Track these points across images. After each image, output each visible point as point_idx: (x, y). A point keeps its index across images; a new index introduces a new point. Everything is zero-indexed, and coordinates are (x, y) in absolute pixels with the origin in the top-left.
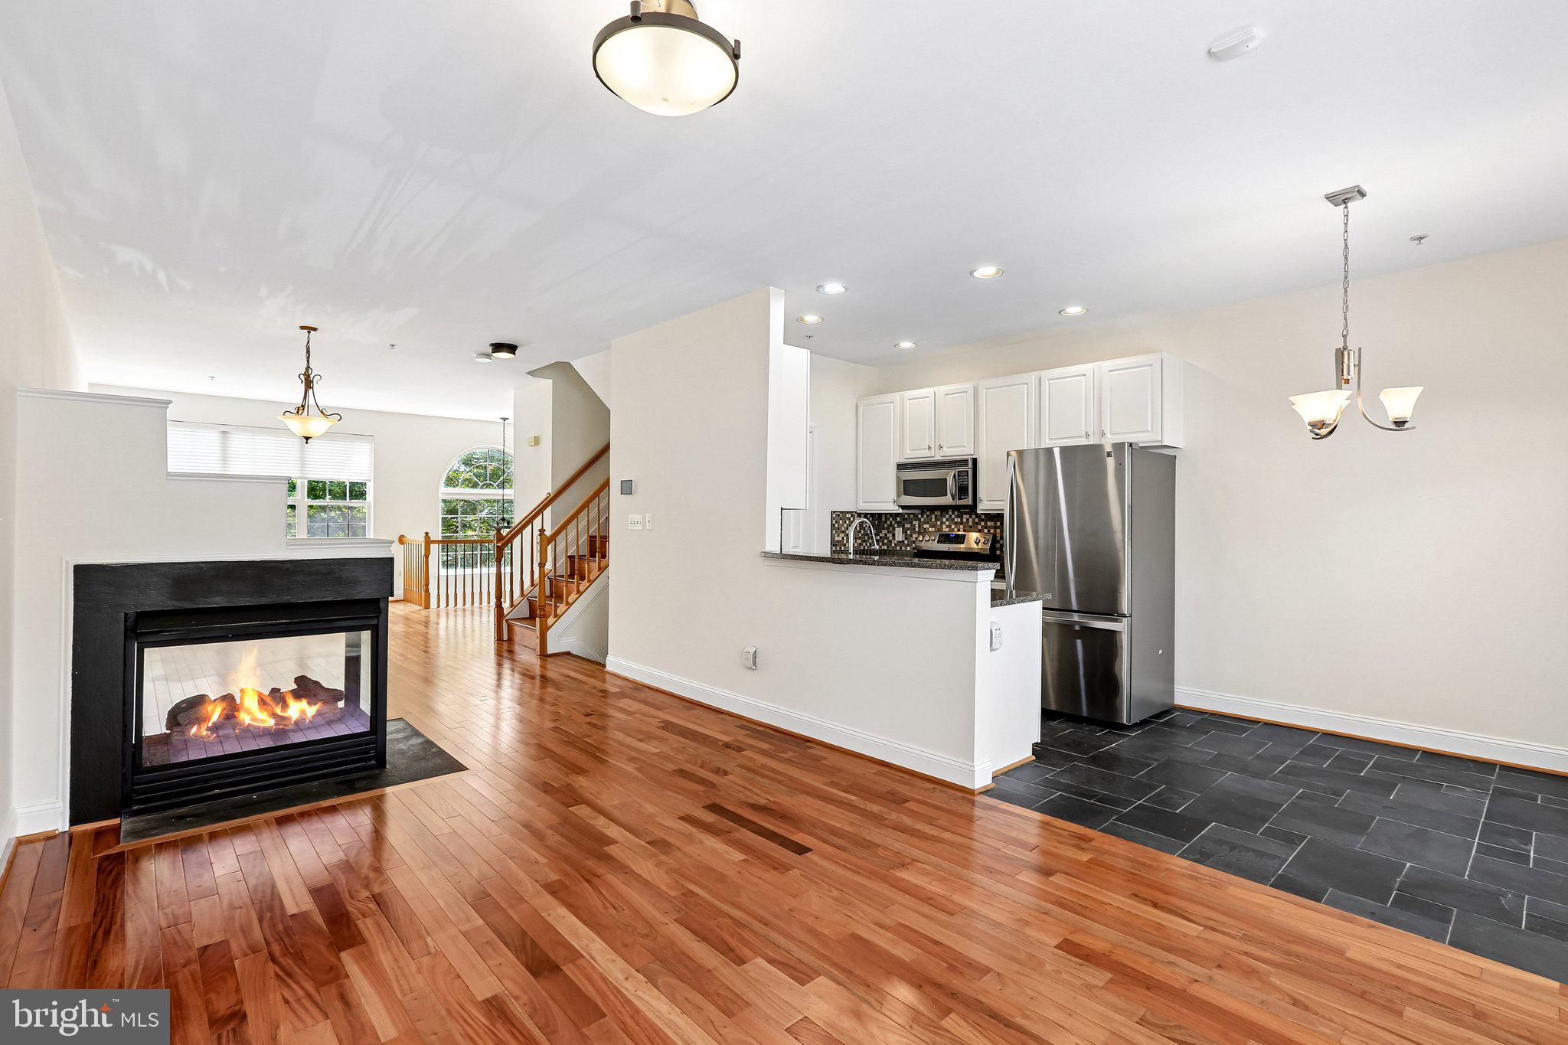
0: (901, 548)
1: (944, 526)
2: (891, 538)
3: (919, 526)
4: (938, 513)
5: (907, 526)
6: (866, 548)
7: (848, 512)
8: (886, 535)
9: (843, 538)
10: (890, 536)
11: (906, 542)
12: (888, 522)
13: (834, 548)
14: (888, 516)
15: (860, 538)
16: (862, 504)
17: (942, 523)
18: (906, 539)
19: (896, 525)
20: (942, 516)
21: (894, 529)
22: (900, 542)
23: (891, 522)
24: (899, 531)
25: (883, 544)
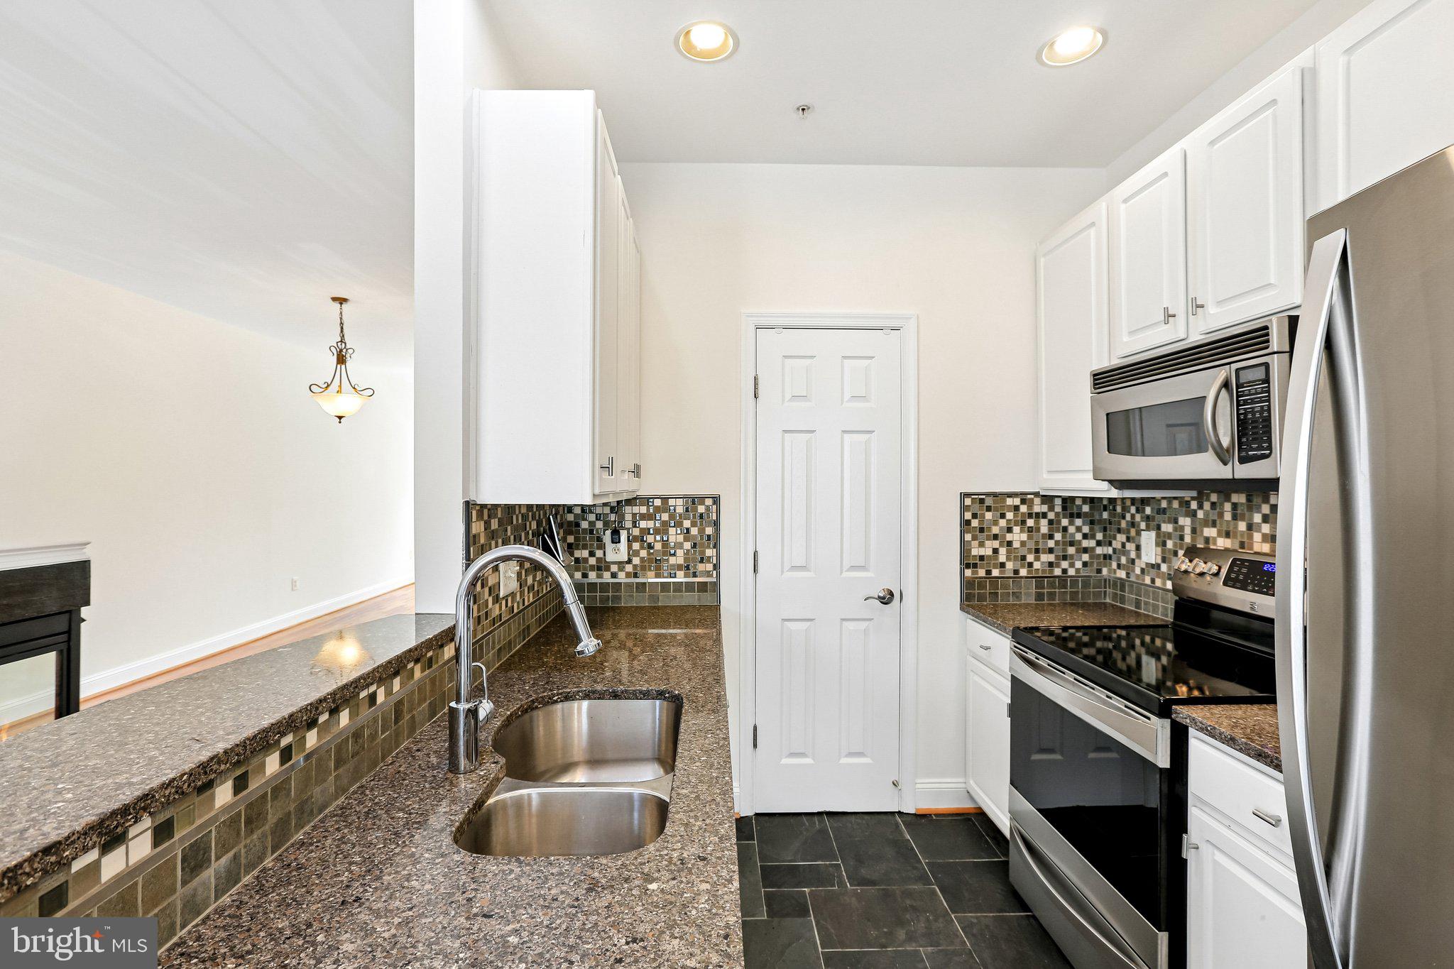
0: (1153, 581)
1: (1257, 537)
2: (1133, 555)
3: (1194, 531)
4: (1239, 498)
5: (1167, 528)
6: (1071, 572)
7: (1011, 495)
8: (1123, 545)
9: (995, 551)
10: (1130, 546)
11: (1164, 568)
12: (1128, 517)
13: (968, 573)
14: (1128, 503)
15: (1051, 551)
16: (1045, 476)
17: (1250, 527)
18: (1164, 560)
19: (1143, 525)
20: (1251, 507)
21: (1138, 533)
22: (1153, 566)
23: (1133, 516)
24: (1148, 539)
25: (1119, 566)
